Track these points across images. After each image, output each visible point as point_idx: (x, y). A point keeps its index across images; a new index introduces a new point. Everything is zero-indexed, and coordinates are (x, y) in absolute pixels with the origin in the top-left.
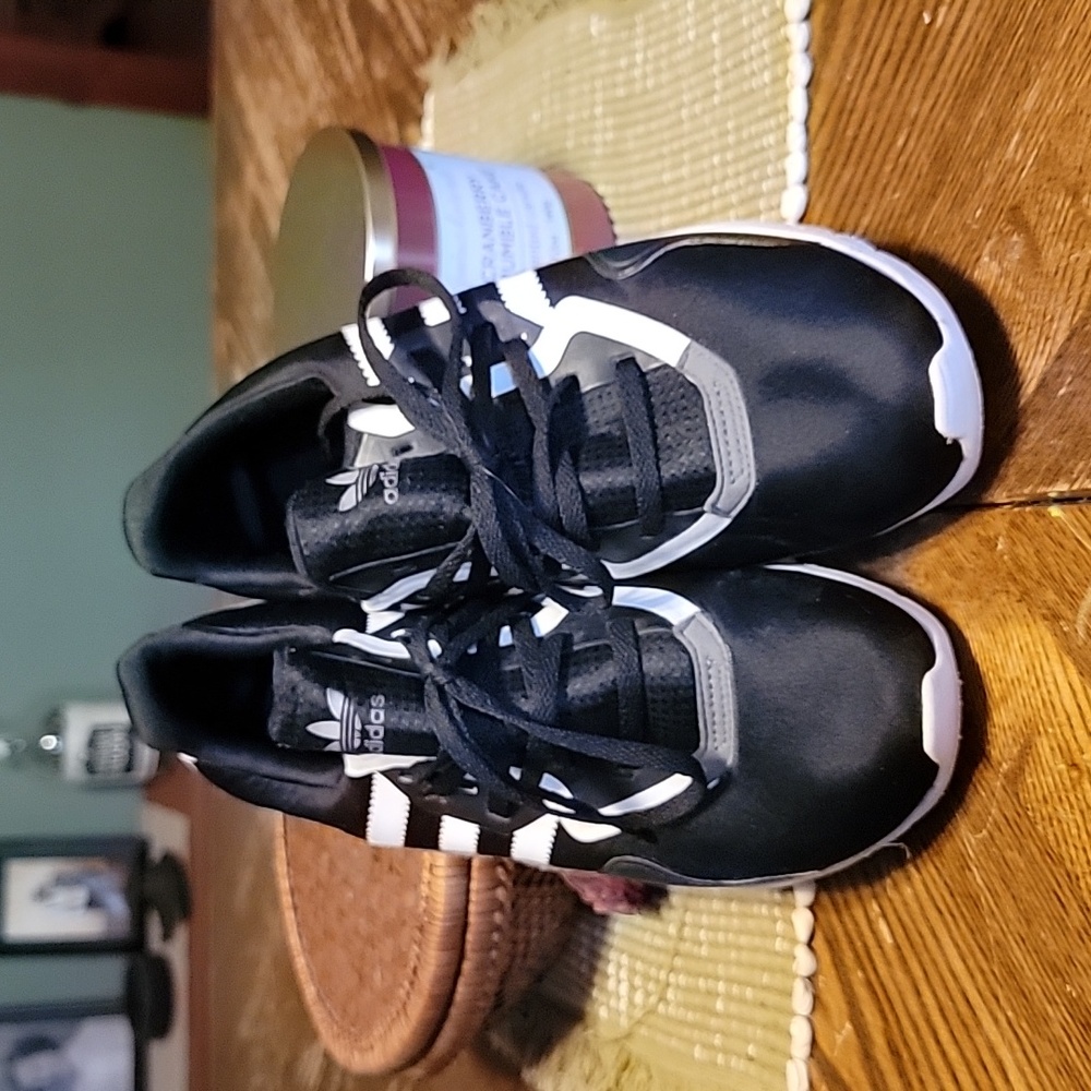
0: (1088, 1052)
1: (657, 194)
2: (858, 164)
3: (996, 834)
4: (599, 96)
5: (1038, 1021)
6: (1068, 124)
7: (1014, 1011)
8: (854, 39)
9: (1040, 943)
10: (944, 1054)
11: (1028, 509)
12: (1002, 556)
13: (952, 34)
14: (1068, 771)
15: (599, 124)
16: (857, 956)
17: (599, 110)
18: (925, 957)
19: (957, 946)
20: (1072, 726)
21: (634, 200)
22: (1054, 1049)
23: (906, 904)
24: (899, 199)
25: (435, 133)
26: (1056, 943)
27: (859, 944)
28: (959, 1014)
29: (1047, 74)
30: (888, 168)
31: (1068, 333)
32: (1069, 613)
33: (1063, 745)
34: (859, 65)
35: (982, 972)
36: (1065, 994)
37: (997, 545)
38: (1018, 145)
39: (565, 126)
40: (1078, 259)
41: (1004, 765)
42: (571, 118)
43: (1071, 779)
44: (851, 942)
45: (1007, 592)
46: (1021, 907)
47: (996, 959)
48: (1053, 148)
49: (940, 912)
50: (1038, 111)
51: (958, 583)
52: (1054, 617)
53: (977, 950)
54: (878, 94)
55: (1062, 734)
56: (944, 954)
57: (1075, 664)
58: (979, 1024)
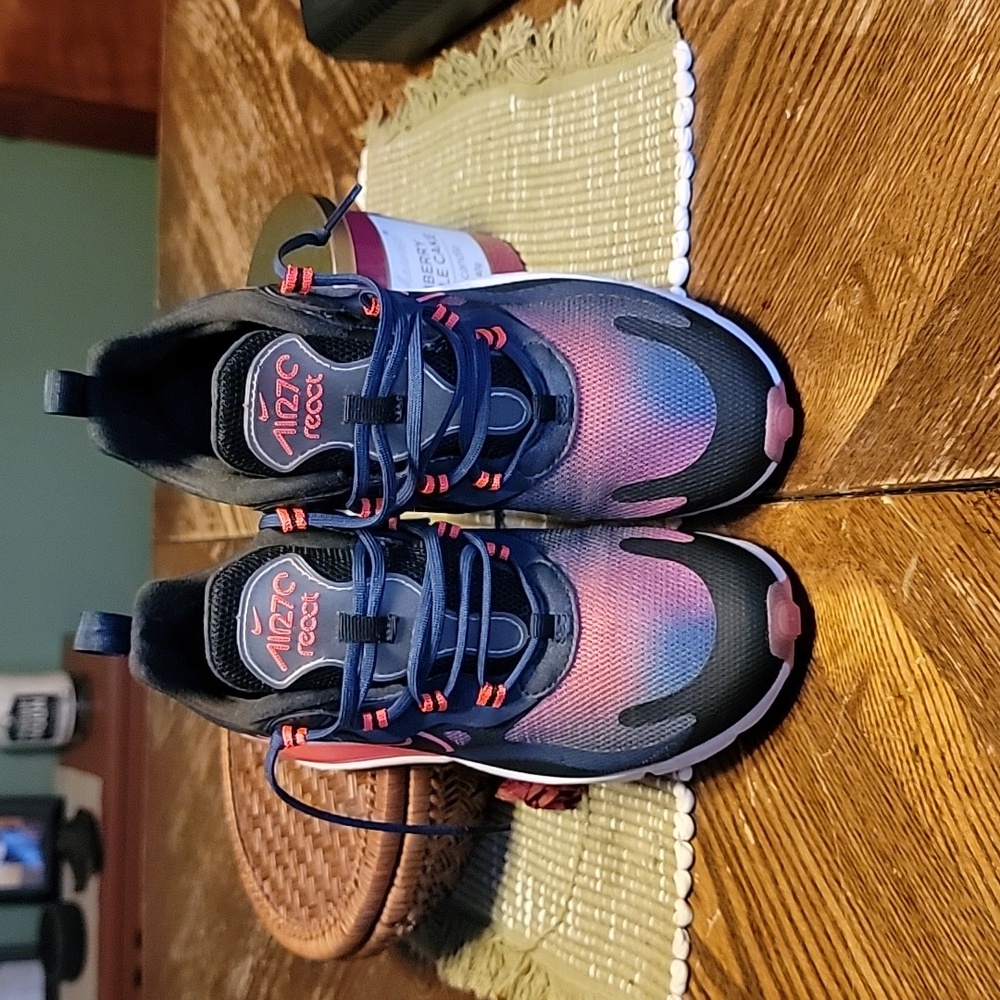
0: (909, 920)
1: (564, 245)
2: (732, 226)
3: (839, 753)
4: (515, 162)
5: (871, 899)
6: (898, 202)
7: (852, 892)
8: (729, 127)
9: (873, 836)
10: (796, 929)
11: (866, 498)
12: (845, 534)
13: (808, 127)
14: (896, 701)
15: (515, 184)
16: (726, 856)
17: (515, 173)
18: (781, 854)
19: (807, 843)
20: (898, 666)
21: (544, 247)
22: (883, 919)
23: (766, 811)
24: (765, 254)
26: (886, 837)
27: (728, 846)
28: (808, 897)
29: (882, 162)
30: (756, 229)
31: (897, 363)
32: (897, 579)
33: (891, 680)
34: (734, 147)
35: (827, 862)
36: (892, 875)
37: (841, 526)
38: (859, 217)
39: (487, 184)
40: (905, 306)
41: (846, 698)
42: (490, 178)
43: (898, 707)
44: (721, 845)
45: (849, 562)
46: (859, 809)
47: (838, 851)
48: (886, 220)
49: (794, 817)
50: (875, 191)
51: (810, 556)
52: (884, 582)
53: (823, 845)
54: (749, 171)
55: (891, 672)
56: (797, 850)
57: (900, 618)
58: (824, 904)
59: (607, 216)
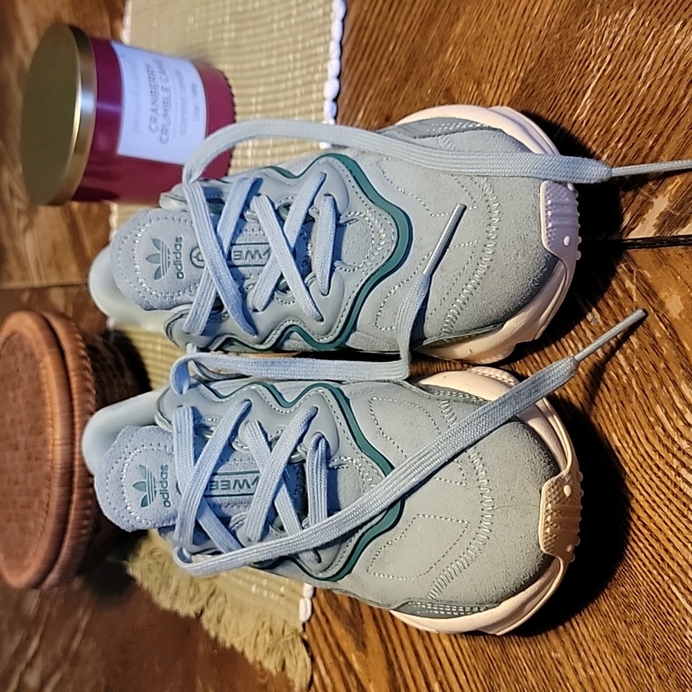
1: (258, 72)
2: (368, 60)
4: (228, 10)
6: (477, 42)
15: (227, 27)
17: (227, 19)
21: (245, 75)
24: (389, 81)
25: (131, 26)
29: (468, 13)
30: (384, 63)
38: (451, 54)
39: (208, 27)
42: (211, 22)
48: (469, 56)
50: (463, 34)
54: (381, 19)
59: (285, 49)
